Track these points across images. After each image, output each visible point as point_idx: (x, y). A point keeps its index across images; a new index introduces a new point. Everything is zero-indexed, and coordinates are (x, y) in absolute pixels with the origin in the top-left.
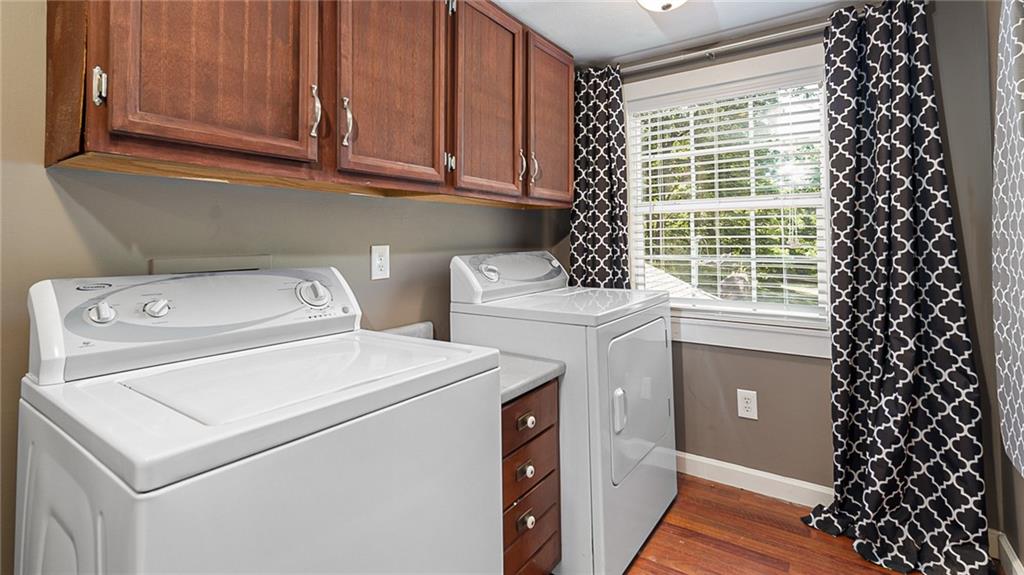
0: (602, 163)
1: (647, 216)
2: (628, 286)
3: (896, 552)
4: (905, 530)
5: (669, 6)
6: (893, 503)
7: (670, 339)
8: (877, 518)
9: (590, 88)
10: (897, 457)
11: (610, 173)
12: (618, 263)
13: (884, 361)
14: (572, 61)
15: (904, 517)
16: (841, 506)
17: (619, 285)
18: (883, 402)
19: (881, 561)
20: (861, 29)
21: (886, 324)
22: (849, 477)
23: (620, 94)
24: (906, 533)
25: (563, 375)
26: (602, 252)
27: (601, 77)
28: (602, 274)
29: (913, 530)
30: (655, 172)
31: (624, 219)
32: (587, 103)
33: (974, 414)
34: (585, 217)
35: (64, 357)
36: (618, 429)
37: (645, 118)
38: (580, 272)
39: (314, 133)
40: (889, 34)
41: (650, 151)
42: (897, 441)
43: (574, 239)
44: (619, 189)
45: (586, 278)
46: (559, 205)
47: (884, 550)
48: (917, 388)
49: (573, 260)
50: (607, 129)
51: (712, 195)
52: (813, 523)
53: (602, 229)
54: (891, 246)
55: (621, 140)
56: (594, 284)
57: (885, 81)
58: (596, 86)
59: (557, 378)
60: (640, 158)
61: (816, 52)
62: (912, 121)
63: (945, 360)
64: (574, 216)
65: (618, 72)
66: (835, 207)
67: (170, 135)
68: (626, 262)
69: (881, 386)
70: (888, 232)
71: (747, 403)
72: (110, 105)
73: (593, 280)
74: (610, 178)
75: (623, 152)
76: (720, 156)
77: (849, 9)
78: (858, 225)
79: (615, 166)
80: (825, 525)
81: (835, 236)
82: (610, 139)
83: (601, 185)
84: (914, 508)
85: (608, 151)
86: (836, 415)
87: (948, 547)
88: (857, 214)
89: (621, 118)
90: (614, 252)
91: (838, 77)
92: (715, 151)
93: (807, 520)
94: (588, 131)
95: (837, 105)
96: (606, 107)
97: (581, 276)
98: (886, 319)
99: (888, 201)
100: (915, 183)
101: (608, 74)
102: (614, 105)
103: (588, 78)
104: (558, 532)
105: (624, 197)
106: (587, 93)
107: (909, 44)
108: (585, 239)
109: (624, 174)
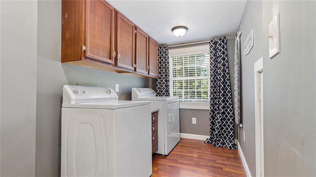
0: (164, 68)
1: (174, 81)
2: (170, 96)
3: (220, 144)
4: (221, 140)
5: (180, 36)
6: (220, 135)
7: (179, 108)
8: (217, 138)
9: (161, 50)
10: (220, 126)
11: (166, 70)
12: (167, 91)
13: (219, 108)
14: (158, 44)
15: (221, 137)
16: (211, 138)
17: (168, 96)
18: (218, 116)
19: (217, 146)
20: (216, 43)
21: (219, 101)
22: (213, 133)
23: (168, 52)
24: (222, 140)
25: (158, 111)
26: (164, 88)
27: (164, 48)
28: (164, 94)
29: (223, 140)
30: (175, 71)
31: (169, 81)
32: (161, 54)
33: (232, 117)
34: (160, 81)
35: (75, 99)
36: (169, 122)
37: (173, 58)
38: (158, 93)
39: (114, 59)
40: (220, 45)
41: (174, 66)
42: (220, 123)
43: (157, 86)
44: (168, 74)
45: (160, 95)
46: (155, 77)
47: (218, 144)
48: (223, 113)
49: (157, 91)
50: (165, 60)
51: (187, 76)
52: (206, 142)
53: (164, 83)
54: (220, 86)
55: (168, 63)
56: (162, 96)
57: (219, 54)
58: (163, 50)
59: (157, 112)
60: (172, 67)
61: (208, 46)
62: (224, 62)
63: (228, 107)
64: (157, 80)
65: (168, 47)
66: (211, 78)
67: (94, 58)
68: (169, 91)
69: (218, 113)
70: (219, 83)
71: (194, 121)
72: (86, 52)
73: (162, 95)
74: (166, 71)
75: (169, 65)
76: (190, 68)
77: (214, 39)
78: (215, 82)
79: (167, 69)
80: (208, 142)
81: (211, 84)
82: (166, 62)
83: (164, 73)
84: (223, 136)
85: (165, 65)
86: (210, 120)
87: (228, 141)
88: (215, 80)
89: (168, 57)
90: (166, 89)
91: (211, 52)
92: (188, 66)
93: (205, 142)
94: (161, 60)
95: (211, 58)
96: (165, 55)
97: (159, 94)
98: (219, 100)
99: (219, 77)
100: (224, 74)
101: (165, 47)
102: (167, 55)
103: (161, 48)
104: (157, 143)
105: (169, 76)
106: (161, 52)
107: (223, 47)
108: (160, 86)
109: (169, 71)
